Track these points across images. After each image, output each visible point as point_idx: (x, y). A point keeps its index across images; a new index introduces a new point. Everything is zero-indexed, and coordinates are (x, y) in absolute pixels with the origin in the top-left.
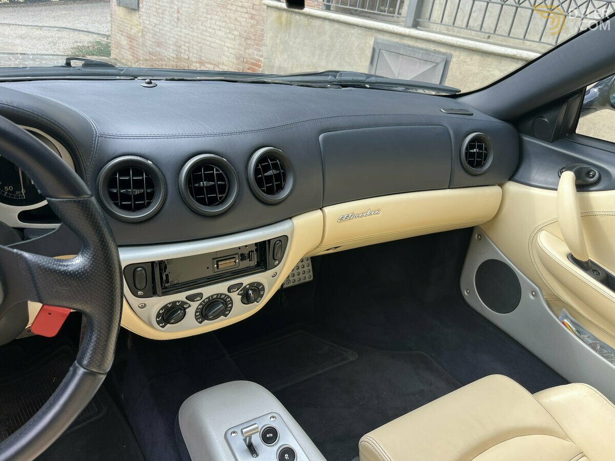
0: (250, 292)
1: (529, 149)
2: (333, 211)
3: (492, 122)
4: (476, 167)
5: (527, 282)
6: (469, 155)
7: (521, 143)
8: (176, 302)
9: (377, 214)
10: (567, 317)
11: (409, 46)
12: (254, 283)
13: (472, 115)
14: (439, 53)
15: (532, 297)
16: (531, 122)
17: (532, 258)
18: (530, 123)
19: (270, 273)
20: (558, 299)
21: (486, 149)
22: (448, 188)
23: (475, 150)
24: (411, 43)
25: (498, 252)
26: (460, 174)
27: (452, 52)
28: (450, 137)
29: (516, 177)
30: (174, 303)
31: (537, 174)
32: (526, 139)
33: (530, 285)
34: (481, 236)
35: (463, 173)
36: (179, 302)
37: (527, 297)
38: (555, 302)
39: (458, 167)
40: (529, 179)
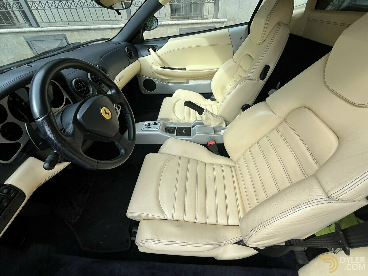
1: (137, 48)
3: (126, 43)
6: (129, 54)
7: (134, 46)
9: (123, 76)
10: (166, 82)
11: (44, 36)
13: (120, 43)
14: (59, 35)
16: (133, 41)
17: (153, 73)
20: (163, 79)
22: (130, 64)
24: (43, 34)
25: (145, 77)
27: (64, 33)
28: (122, 50)
29: (139, 56)
31: (143, 52)
33: (156, 80)
34: (139, 76)
37: (157, 83)
38: (163, 80)
39: (129, 58)
40: (142, 55)
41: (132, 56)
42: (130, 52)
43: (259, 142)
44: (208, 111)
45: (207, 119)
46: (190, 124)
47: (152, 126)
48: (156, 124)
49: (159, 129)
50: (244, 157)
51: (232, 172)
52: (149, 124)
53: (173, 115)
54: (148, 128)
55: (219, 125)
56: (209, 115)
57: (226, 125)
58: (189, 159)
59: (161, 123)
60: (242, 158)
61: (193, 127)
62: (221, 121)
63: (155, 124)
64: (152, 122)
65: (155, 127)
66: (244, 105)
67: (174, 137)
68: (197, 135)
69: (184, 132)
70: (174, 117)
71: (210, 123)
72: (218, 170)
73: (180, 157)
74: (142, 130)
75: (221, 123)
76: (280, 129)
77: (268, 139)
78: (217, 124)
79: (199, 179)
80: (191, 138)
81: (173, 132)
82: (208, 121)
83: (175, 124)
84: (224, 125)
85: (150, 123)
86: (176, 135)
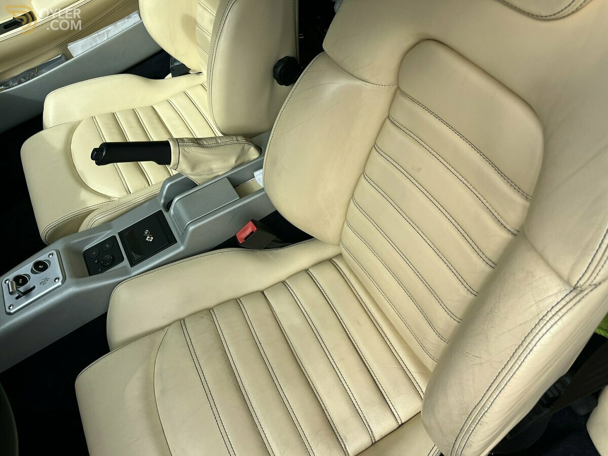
43: (368, 171)
44: (182, 140)
45: (193, 166)
46: (153, 199)
47: (35, 279)
48: (46, 267)
49: (64, 279)
50: (349, 225)
51: (343, 276)
52: (21, 280)
53: (84, 195)
54: (25, 293)
55: (239, 162)
56: (195, 151)
57: (261, 149)
58: (209, 311)
60: (347, 229)
61: (168, 206)
62: (238, 148)
63: (41, 267)
64: (25, 268)
66: (275, 67)
67: (128, 273)
68: (194, 230)
69: (150, 239)
70: (92, 202)
71: (211, 169)
72: (304, 290)
73: (182, 322)
74: (9, 314)
75: (243, 152)
76: (399, 116)
77: (383, 154)
78: (232, 161)
79: (269, 352)
80: (179, 247)
81: (115, 260)
82: (201, 169)
83: (107, 225)
84: (253, 154)
85: (22, 274)
86: (133, 263)
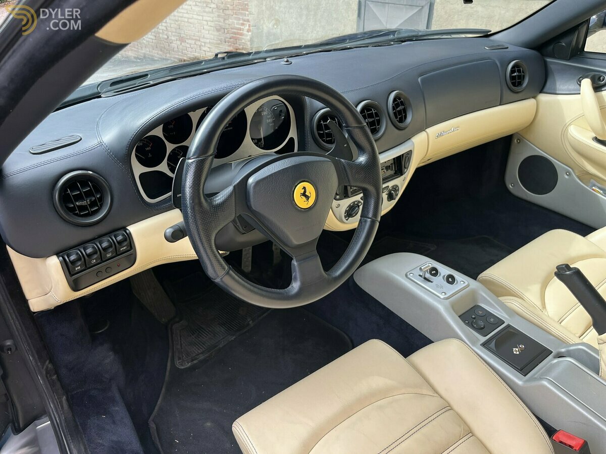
0: (393, 192)
1: (552, 67)
2: (433, 130)
3: (522, 51)
4: (517, 86)
5: (561, 166)
6: (512, 78)
7: (545, 63)
8: (355, 202)
9: (457, 130)
10: (593, 185)
12: (394, 186)
13: (507, 48)
15: (566, 177)
16: (552, 47)
17: (565, 147)
18: (550, 48)
19: (402, 177)
20: (588, 173)
21: (523, 72)
22: (500, 105)
23: (515, 74)
25: (535, 150)
26: (508, 94)
28: (498, 66)
29: (545, 90)
30: (354, 202)
31: (561, 84)
32: (549, 60)
33: (564, 168)
34: (519, 140)
35: (509, 92)
36: (356, 201)
37: (562, 177)
38: (585, 176)
39: (505, 88)
40: (555, 89)
41: (520, 84)
42: (519, 77)
46: (562, 341)
47: (439, 280)
48: (452, 283)
49: (447, 298)
52: (434, 272)
54: (425, 278)
58: (470, 432)
59: (468, 286)
61: (560, 356)
63: (451, 280)
64: (444, 270)
65: (442, 287)
67: (474, 343)
68: (544, 386)
69: (516, 351)
73: (448, 407)
74: (406, 275)
80: (520, 379)
81: (481, 330)
83: (512, 313)
85: (439, 270)
86: (484, 345)
